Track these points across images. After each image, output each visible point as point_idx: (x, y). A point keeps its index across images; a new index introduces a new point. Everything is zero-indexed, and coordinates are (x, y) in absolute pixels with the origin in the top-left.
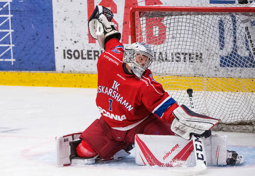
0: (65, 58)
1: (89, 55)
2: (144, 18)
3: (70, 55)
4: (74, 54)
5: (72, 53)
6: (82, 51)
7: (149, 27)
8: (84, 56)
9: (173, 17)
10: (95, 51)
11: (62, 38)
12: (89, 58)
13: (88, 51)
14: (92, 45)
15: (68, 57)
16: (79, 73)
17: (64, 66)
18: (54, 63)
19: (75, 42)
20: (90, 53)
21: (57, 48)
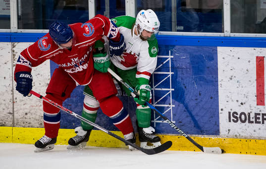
0: (230, 121)
1: (256, 118)
3: (236, 117)
4: (240, 117)
5: (238, 116)
6: (249, 114)
8: (251, 120)
10: (263, 115)
11: (228, 99)
12: (257, 122)
13: (256, 114)
14: (261, 107)
15: (233, 120)
16: (245, 138)
17: (229, 130)
18: (218, 126)
19: (242, 104)
20: (258, 116)
21: (222, 110)
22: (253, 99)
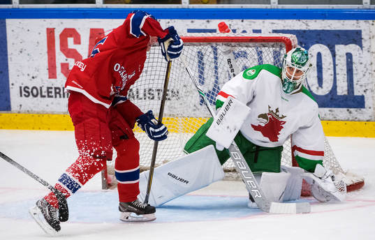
0: (21, 96)
1: (49, 92)
3: (28, 92)
4: (32, 92)
5: (30, 91)
6: (41, 88)
8: (43, 94)
10: (56, 89)
11: (18, 73)
12: (49, 96)
13: (48, 88)
14: (53, 80)
15: (25, 95)
16: (38, 113)
17: (21, 106)
18: (9, 101)
19: (33, 78)
20: (50, 90)
21: (13, 84)
22: (45, 73)
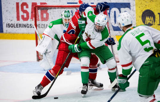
0: (7, 27)
2: (40, 10)
3: (9, 26)
4: (11, 26)
6: (14, 24)
7: (42, 14)
8: (15, 26)
9: (52, 10)
10: (19, 24)
11: (6, 19)
12: (17, 27)
13: (17, 24)
14: (18, 21)
16: (13, 33)
17: (7, 31)
18: (3, 29)
19: (11, 20)
21: (4, 23)
22: (15, 19)
